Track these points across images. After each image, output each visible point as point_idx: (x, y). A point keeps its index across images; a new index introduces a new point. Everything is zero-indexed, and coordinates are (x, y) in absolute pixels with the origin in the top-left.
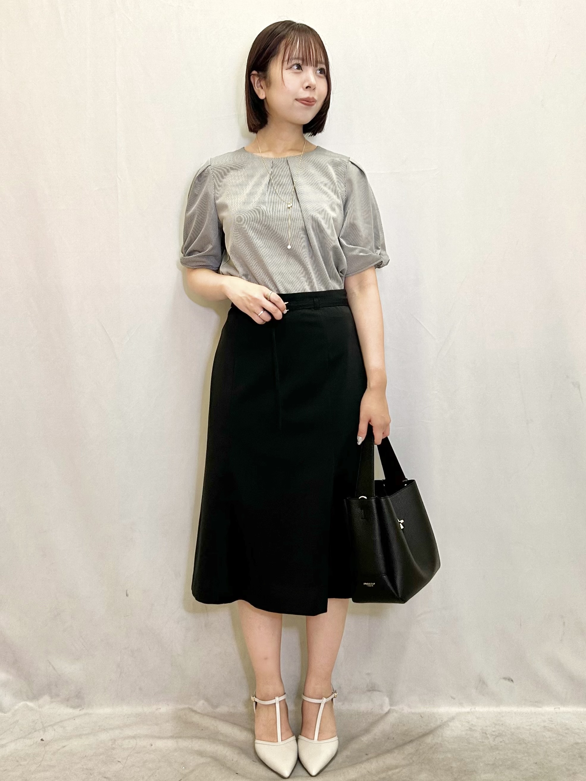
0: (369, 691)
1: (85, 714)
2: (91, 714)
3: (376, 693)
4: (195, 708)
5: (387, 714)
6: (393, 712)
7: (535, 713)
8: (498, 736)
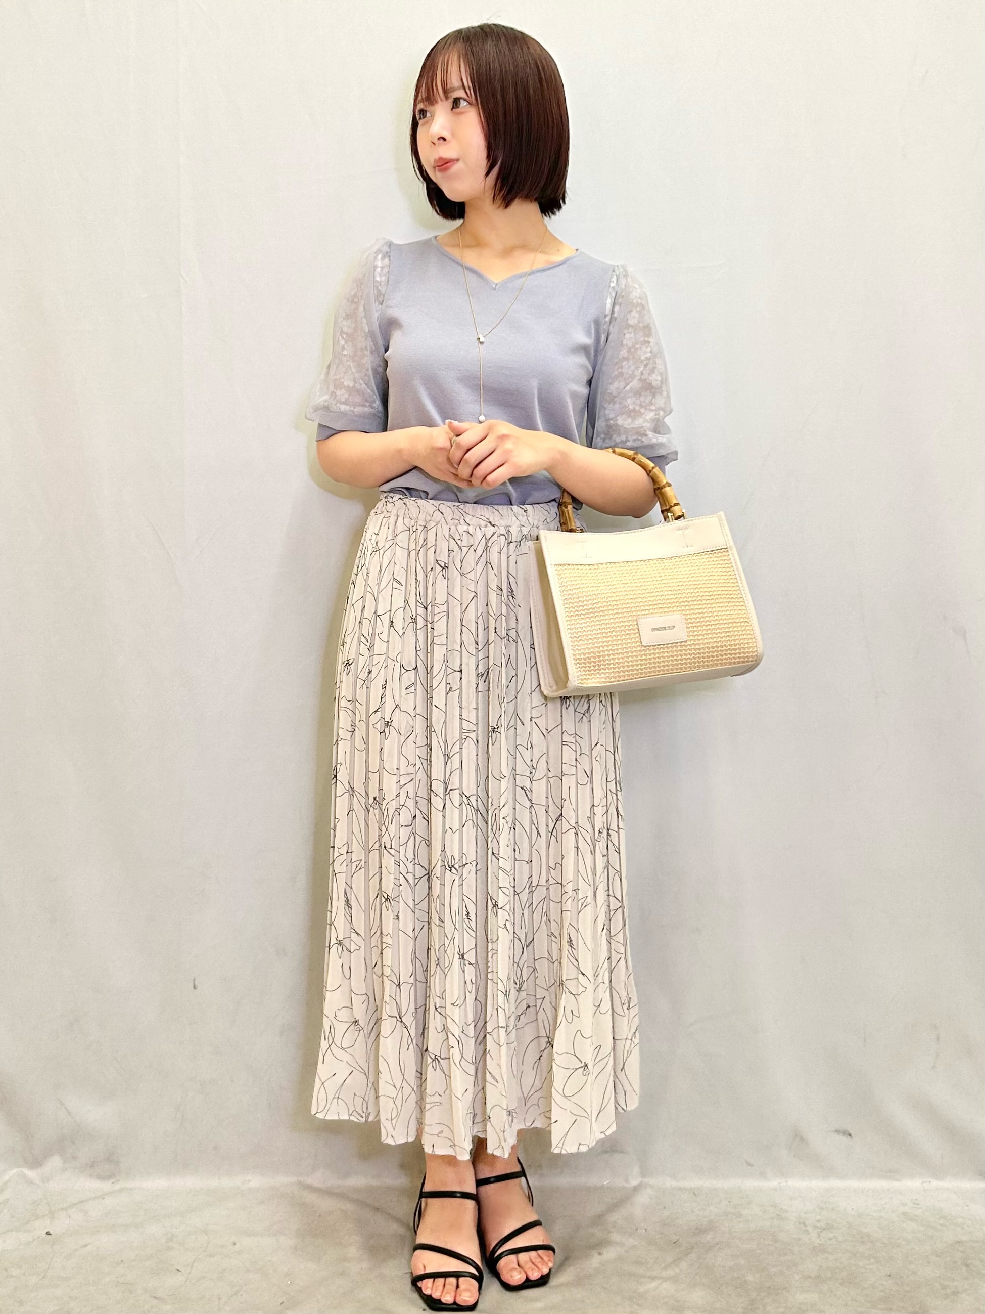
0: (606, 1152)
1: (121, 1190)
2: (131, 1189)
3: (617, 1156)
4: (309, 1181)
5: (636, 1189)
6: (646, 1187)
7: (888, 1190)
8: (824, 1229)
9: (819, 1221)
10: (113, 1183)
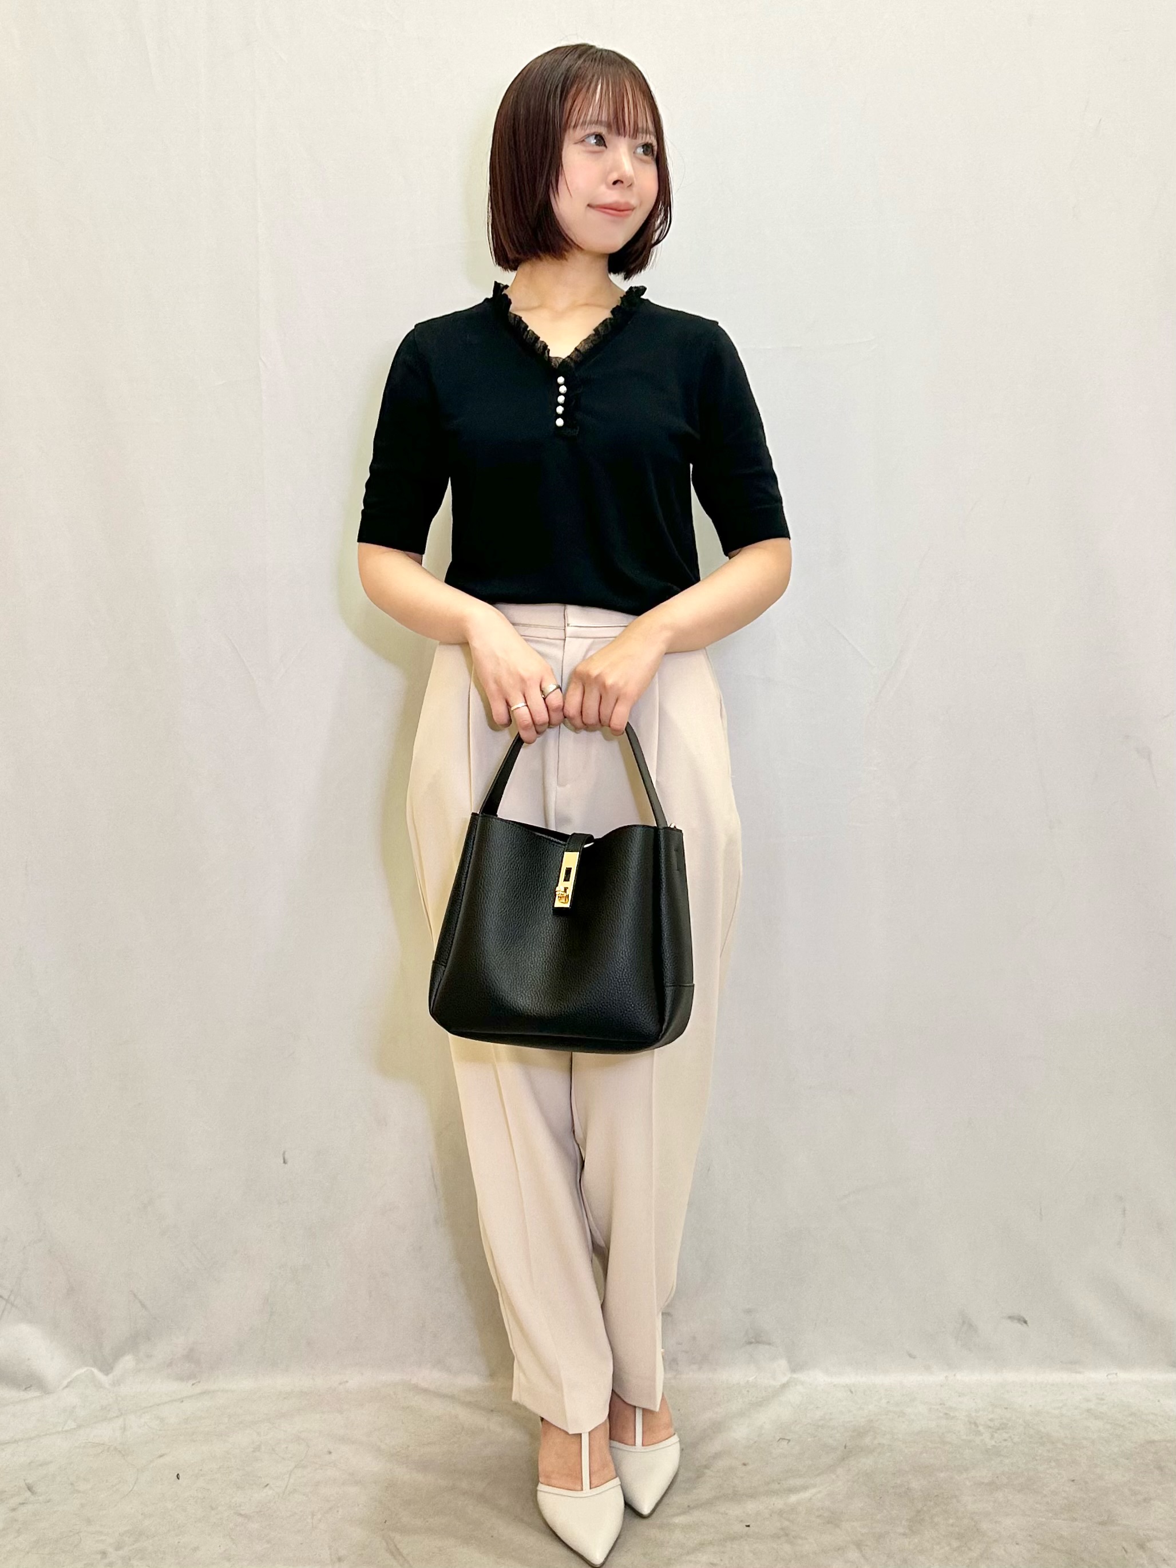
0: (751, 1343)
1: (203, 1392)
2: (214, 1391)
3: (763, 1348)
4: (414, 1380)
5: (784, 1386)
6: (796, 1384)
7: (1070, 1383)
8: (998, 1429)
9: (991, 1420)
10: (193, 1384)
